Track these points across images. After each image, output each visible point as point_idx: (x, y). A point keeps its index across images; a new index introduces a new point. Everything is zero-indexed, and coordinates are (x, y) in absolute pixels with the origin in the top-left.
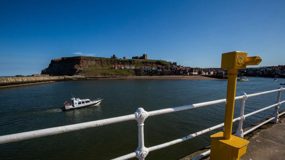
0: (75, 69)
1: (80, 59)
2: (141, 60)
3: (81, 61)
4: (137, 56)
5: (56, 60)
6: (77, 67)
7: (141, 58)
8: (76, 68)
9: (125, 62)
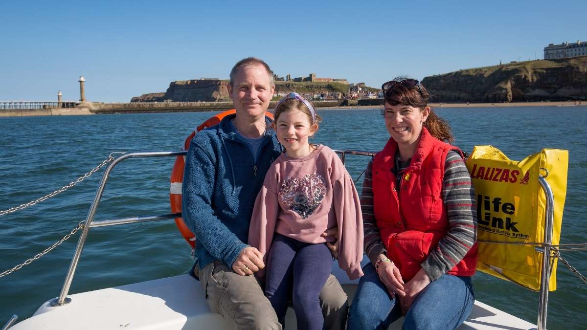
0: (213, 98)
1: (220, 85)
2: (304, 84)
3: (221, 87)
4: (300, 77)
5: (180, 83)
6: (216, 95)
7: (306, 80)
8: (215, 97)
9: (281, 87)
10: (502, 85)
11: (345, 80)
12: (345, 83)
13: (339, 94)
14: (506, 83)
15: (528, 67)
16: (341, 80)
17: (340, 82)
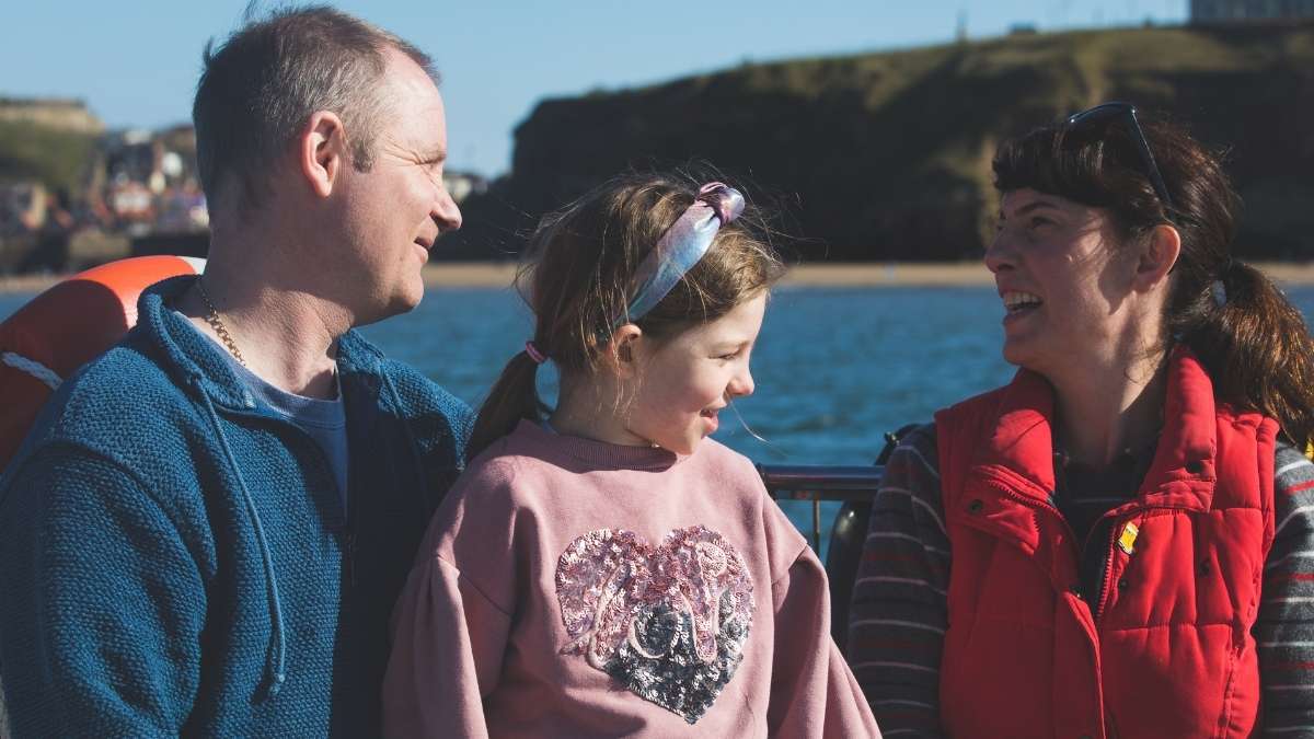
10: (952, 161)
11: (79, 105)
12: (78, 121)
13: (26, 201)
14: (974, 150)
15: (1090, 61)
16: (55, 105)
17: (43, 117)
